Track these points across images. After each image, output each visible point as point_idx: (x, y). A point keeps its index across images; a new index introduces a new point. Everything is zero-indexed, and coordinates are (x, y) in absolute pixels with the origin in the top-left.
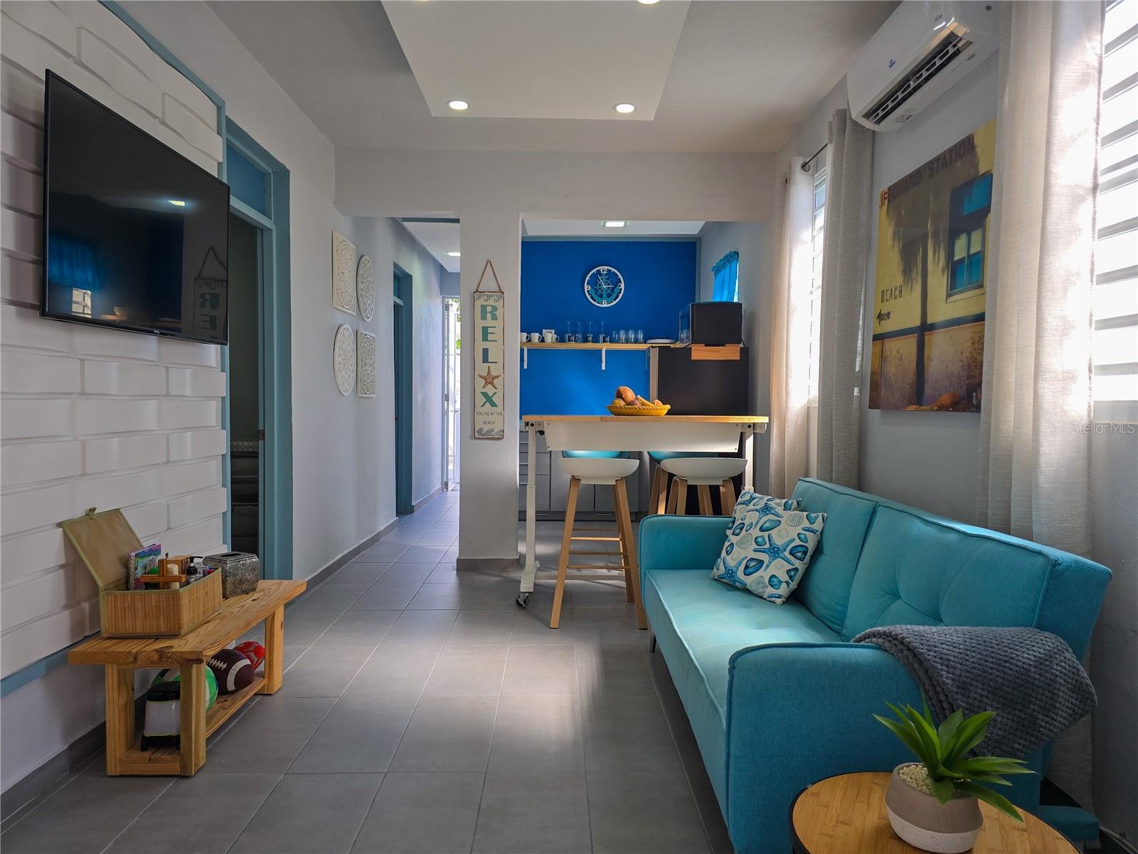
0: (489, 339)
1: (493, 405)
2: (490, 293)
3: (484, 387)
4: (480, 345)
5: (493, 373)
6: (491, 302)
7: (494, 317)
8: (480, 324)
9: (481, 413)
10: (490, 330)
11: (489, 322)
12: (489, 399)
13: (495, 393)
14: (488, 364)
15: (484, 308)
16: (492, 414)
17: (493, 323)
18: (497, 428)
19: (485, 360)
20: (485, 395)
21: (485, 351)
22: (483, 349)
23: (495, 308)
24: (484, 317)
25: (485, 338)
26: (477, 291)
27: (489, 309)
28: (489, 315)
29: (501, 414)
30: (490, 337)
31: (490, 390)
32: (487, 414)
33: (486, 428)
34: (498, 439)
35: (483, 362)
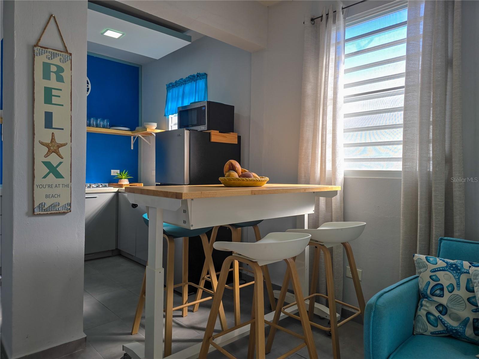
0: (53, 102)
1: (58, 176)
2: (55, 52)
3: (46, 156)
4: (41, 108)
5: (58, 141)
6: (56, 61)
7: (60, 79)
8: (41, 84)
9: (43, 186)
10: (54, 92)
11: (53, 83)
12: (53, 170)
13: (61, 163)
14: (52, 131)
15: (46, 67)
16: (56, 186)
17: (58, 85)
18: (63, 201)
19: (49, 123)
20: (48, 164)
21: (49, 117)
22: (46, 113)
23: (60, 70)
24: (46, 76)
25: (48, 99)
26: (36, 45)
27: (53, 69)
28: (53, 76)
29: (67, 186)
30: (54, 100)
31: (54, 159)
32: (50, 186)
33: (48, 202)
34: (64, 213)
35: (46, 127)
